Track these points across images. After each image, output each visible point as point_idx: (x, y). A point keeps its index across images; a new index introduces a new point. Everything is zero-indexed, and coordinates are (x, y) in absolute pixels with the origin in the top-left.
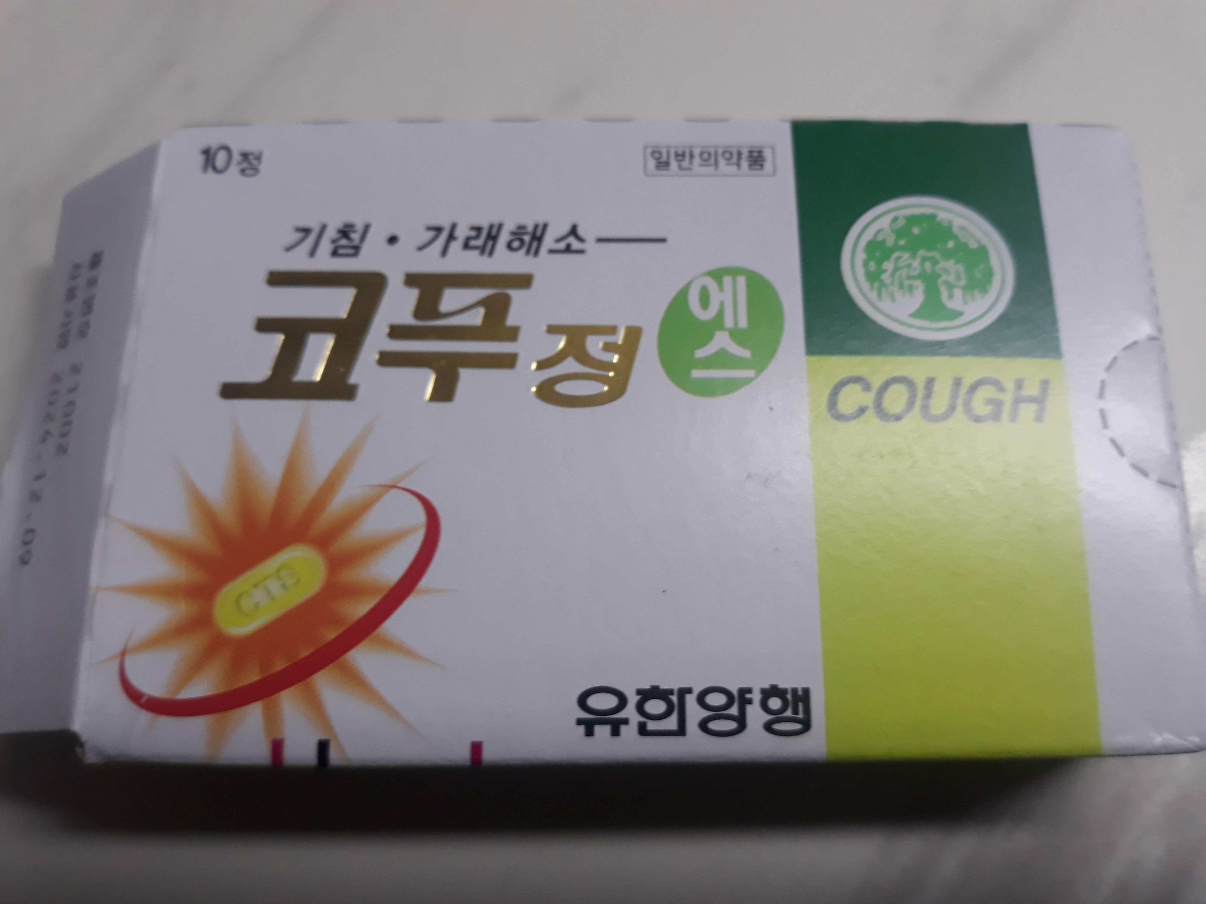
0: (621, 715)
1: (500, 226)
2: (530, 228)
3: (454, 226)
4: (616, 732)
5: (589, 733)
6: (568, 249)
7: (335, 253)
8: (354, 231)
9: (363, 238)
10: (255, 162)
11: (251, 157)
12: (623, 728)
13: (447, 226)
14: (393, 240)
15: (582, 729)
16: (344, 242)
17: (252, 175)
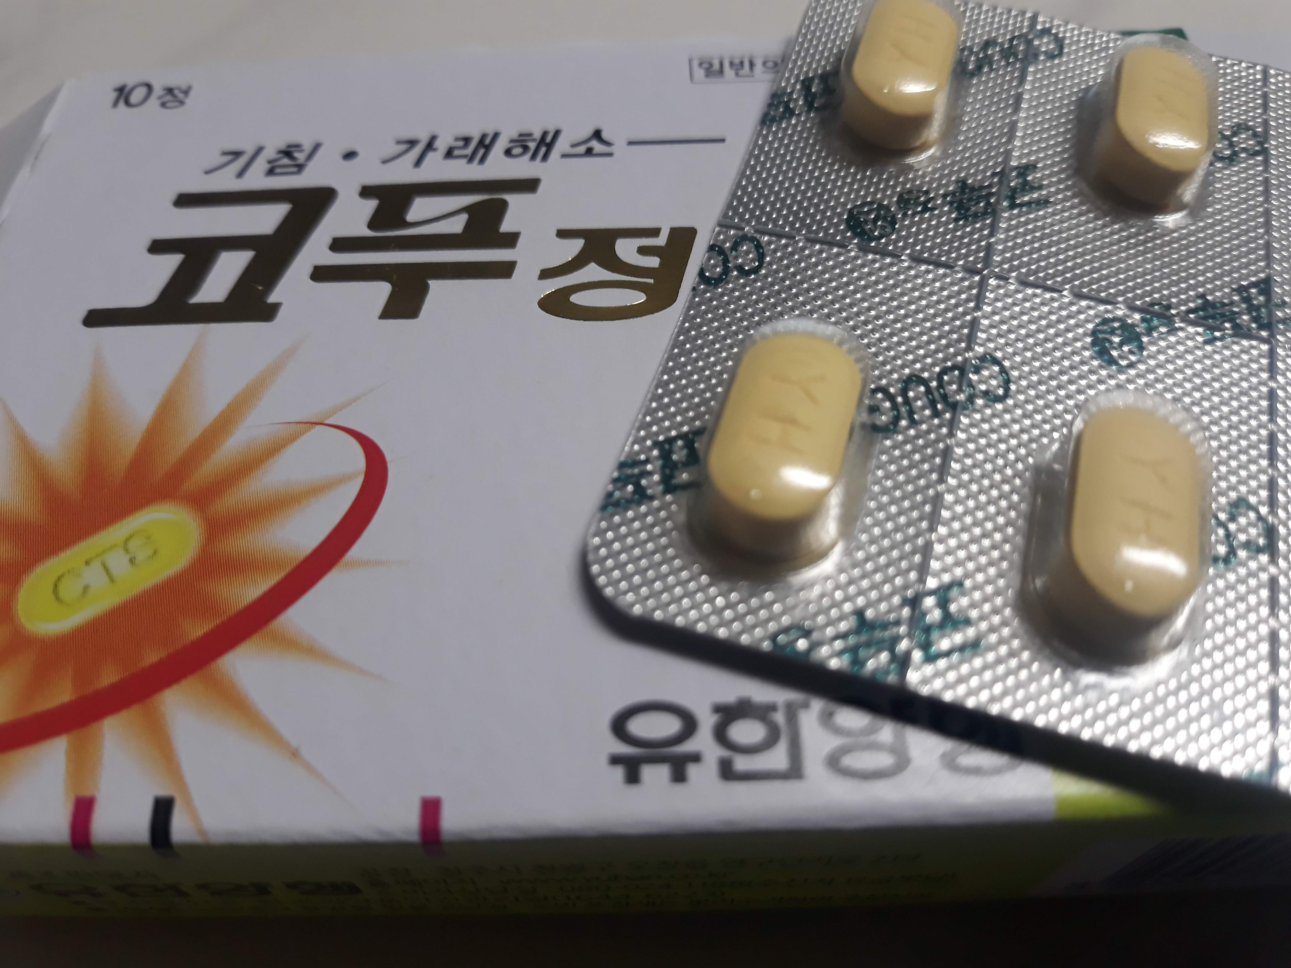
0: (688, 747)
1: (496, 135)
2: (537, 135)
3: (433, 138)
4: (679, 776)
5: (633, 778)
6: (589, 152)
7: (271, 172)
8: (302, 151)
9: (310, 157)
10: (181, 96)
11: (176, 92)
12: (692, 770)
13: (424, 139)
14: (350, 155)
15: (619, 772)
16: (286, 161)
17: (176, 107)
